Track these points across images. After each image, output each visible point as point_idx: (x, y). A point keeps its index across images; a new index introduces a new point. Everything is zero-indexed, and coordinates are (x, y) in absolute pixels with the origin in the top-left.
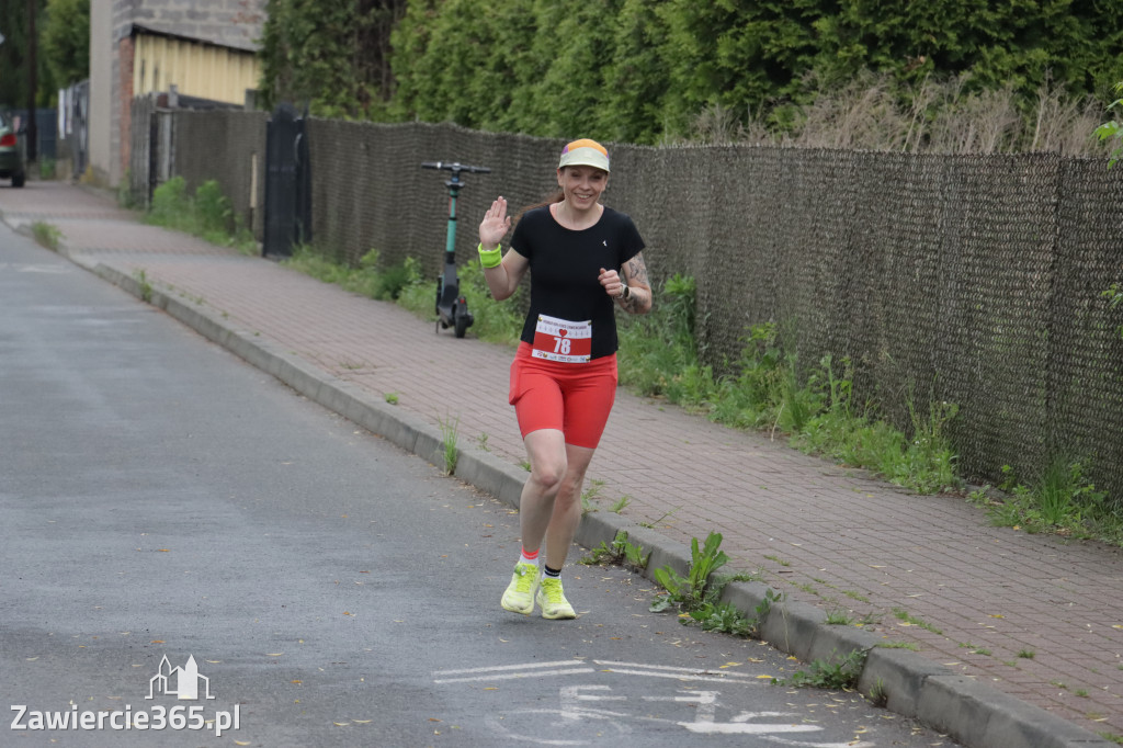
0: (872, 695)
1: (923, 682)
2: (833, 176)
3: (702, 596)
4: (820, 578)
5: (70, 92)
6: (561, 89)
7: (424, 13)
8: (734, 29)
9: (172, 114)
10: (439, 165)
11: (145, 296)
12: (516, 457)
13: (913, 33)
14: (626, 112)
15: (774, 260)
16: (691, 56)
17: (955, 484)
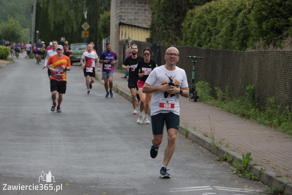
2: (289, 58)
3: (245, 169)
4: (277, 165)
5: (105, 40)
8: (267, 20)
10: (190, 57)
11: (117, 91)
14: (239, 42)
15: (274, 81)
16: (256, 27)
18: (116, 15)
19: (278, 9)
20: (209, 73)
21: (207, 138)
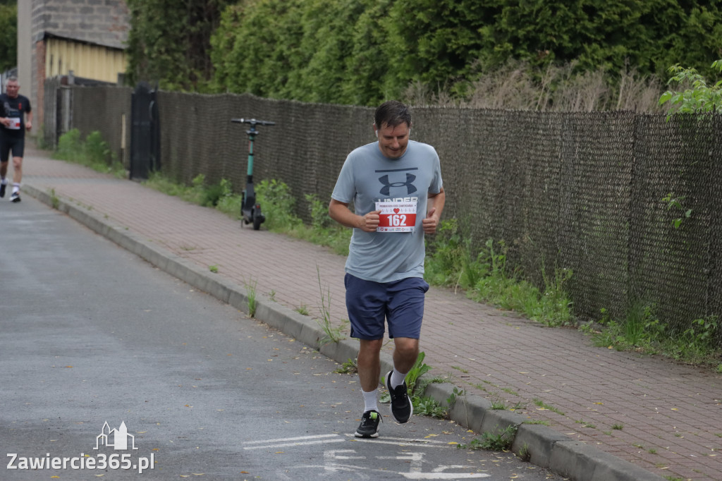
0: (521, 454)
1: (553, 445)
2: (492, 126)
3: (413, 392)
4: (487, 380)
5: (5, 75)
6: (319, 72)
7: (232, 24)
8: (429, 33)
9: (71, 89)
10: (242, 120)
11: (55, 205)
12: (293, 305)
13: (541, 36)
14: (361, 86)
15: (456, 179)
16: (401, 51)
17: (571, 320)
18: (34, 14)
19: (455, 8)
20: (287, 159)
21: (307, 317)
